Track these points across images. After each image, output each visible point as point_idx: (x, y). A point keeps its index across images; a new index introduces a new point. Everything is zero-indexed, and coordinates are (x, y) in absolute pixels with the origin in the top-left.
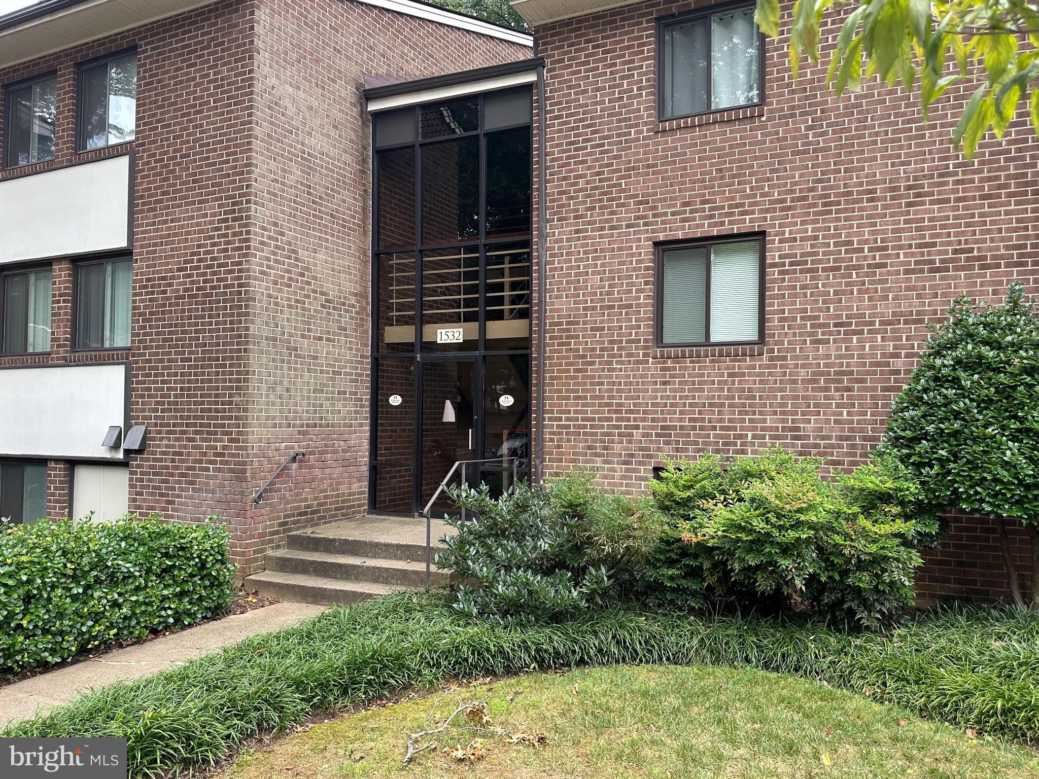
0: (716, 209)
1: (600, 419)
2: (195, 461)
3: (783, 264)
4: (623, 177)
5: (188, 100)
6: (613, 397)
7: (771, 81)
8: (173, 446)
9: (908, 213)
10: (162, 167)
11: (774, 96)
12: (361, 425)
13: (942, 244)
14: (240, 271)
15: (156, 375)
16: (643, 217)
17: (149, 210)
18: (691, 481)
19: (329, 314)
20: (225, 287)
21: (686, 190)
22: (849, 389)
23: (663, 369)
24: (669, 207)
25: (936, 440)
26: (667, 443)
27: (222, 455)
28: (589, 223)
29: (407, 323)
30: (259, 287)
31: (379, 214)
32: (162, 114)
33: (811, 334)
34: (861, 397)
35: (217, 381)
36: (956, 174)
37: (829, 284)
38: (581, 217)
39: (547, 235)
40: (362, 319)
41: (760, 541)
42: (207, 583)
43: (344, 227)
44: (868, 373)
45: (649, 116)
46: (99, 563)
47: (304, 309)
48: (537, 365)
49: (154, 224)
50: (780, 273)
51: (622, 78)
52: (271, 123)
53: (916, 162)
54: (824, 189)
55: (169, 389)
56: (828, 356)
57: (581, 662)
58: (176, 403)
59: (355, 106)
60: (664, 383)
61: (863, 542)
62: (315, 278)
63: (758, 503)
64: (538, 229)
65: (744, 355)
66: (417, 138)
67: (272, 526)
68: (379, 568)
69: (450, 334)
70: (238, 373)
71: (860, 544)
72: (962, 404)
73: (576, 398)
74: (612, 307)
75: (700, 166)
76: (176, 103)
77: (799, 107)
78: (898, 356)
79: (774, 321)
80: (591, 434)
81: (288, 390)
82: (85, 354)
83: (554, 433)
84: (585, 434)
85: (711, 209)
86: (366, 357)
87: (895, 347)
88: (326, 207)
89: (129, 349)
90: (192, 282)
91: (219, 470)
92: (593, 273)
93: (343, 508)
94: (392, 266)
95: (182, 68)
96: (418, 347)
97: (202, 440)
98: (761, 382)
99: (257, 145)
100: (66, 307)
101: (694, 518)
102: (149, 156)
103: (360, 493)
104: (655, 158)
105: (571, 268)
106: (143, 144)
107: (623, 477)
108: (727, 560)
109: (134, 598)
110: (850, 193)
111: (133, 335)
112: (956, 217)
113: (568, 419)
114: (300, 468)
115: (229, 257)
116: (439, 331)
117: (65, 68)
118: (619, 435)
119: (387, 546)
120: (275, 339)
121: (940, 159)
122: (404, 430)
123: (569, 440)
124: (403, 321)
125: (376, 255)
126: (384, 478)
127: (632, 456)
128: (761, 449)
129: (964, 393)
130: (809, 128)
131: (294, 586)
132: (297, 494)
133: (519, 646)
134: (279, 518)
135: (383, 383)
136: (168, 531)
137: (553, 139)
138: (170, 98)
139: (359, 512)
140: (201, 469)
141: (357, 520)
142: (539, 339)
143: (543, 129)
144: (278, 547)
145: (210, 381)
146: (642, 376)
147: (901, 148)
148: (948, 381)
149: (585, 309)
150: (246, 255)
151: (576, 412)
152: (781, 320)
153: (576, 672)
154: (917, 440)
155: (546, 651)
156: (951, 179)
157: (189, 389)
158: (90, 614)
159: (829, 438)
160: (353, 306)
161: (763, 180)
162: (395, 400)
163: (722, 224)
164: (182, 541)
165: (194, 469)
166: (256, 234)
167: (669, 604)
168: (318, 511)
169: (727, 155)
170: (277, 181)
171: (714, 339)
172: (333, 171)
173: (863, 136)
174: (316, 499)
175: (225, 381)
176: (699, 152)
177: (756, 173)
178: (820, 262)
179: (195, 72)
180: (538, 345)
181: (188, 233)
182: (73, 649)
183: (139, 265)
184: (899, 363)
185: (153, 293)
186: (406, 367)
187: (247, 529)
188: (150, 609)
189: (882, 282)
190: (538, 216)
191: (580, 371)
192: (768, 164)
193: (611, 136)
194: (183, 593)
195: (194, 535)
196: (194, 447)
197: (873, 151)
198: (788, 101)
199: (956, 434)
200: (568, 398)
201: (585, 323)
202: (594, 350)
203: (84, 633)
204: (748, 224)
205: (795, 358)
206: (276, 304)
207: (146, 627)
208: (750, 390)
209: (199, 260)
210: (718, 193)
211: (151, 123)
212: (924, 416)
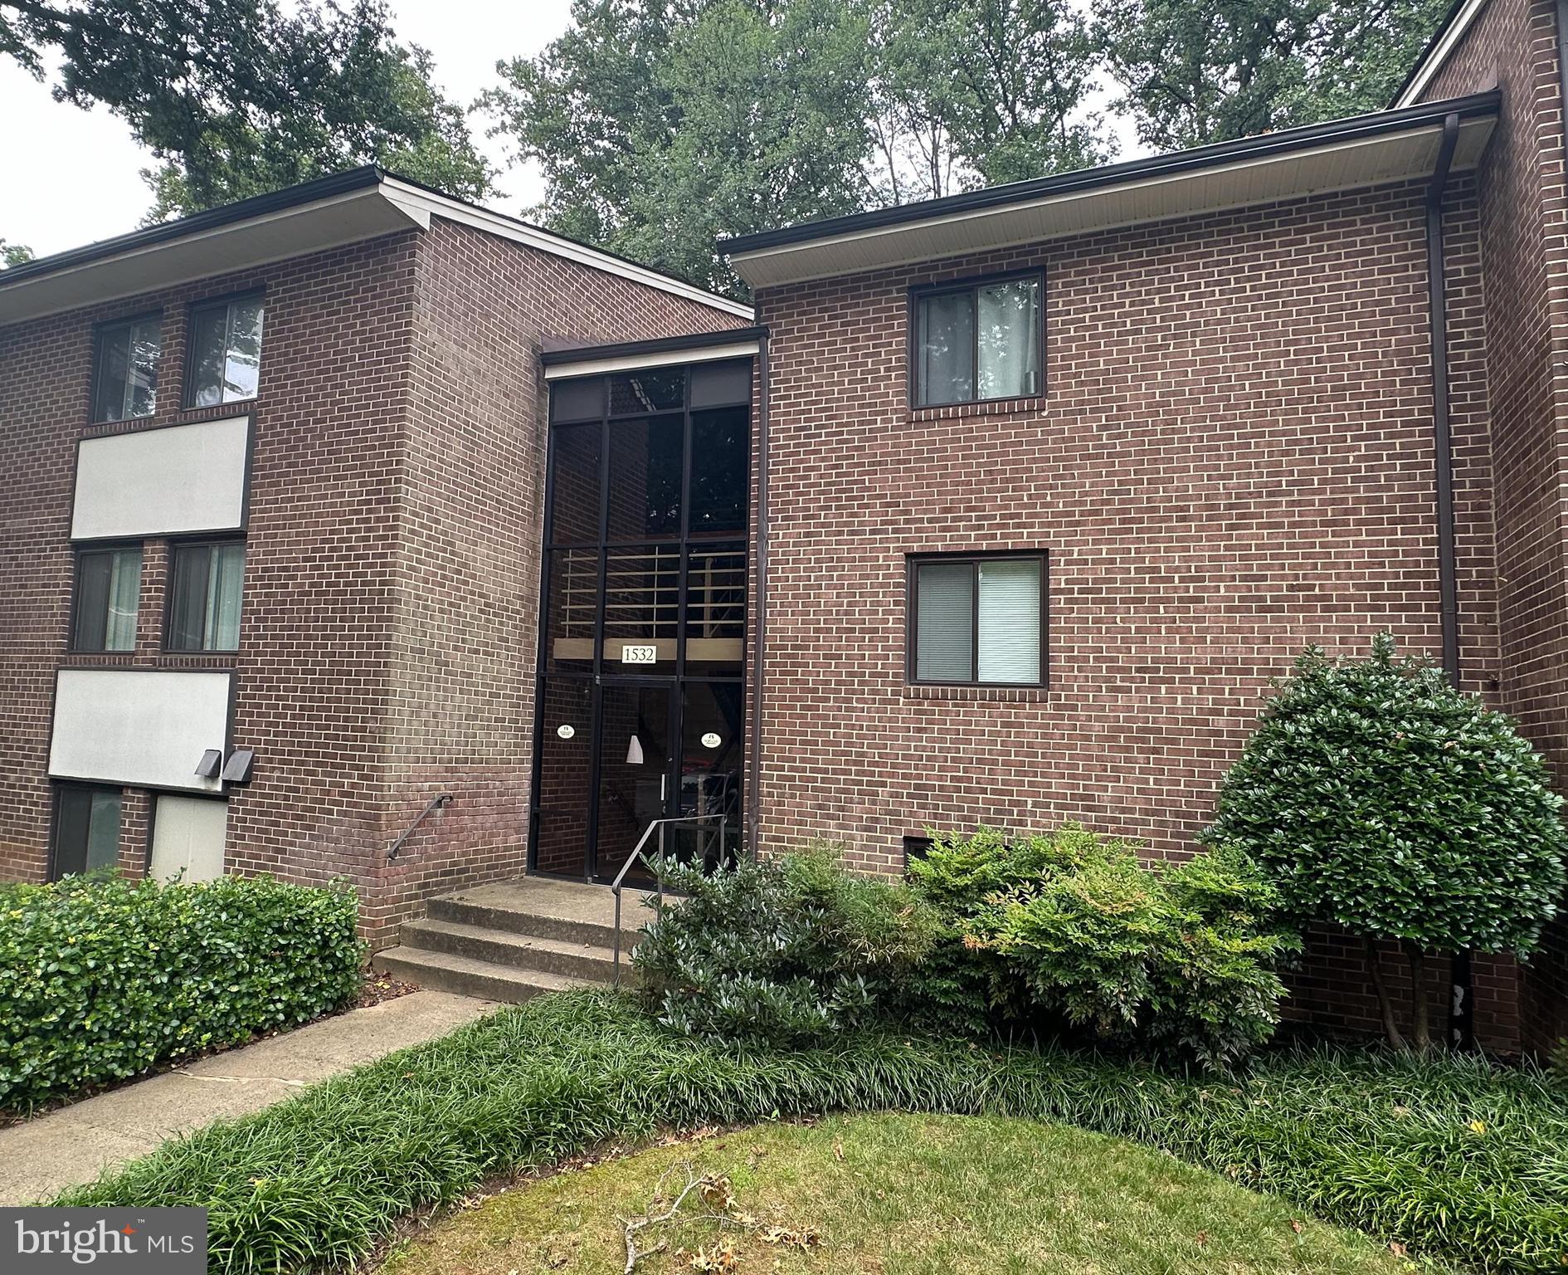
0: (985, 518)
1: (835, 772)
2: (315, 801)
3: (1071, 591)
4: (867, 473)
5: (326, 355)
6: (852, 745)
7: (1054, 369)
8: (288, 780)
9: (1230, 537)
10: (289, 433)
11: (1058, 387)
12: (522, 762)
13: (1274, 578)
14: (383, 565)
15: (269, 689)
16: (892, 522)
17: (271, 485)
18: (966, 863)
19: (488, 620)
20: (364, 583)
21: (947, 493)
22: (1155, 751)
23: (917, 712)
24: (925, 512)
25: (1294, 830)
26: (923, 807)
27: (350, 795)
28: (823, 525)
29: (582, 635)
30: (405, 586)
31: (553, 502)
32: (293, 369)
33: (1107, 680)
34: (1172, 762)
35: (347, 700)
36: (1291, 493)
37: (1129, 619)
38: (813, 517)
39: (769, 537)
40: (527, 629)
41: (1074, 955)
42: (330, 966)
43: (511, 515)
44: (1180, 732)
45: (900, 402)
46: (192, 942)
47: (458, 614)
48: (752, 698)
49: (276, 501)
50: (1067, 601)
51: (866, 355)
52: (430, 387)
53: (1239, 476)
54: (1121, 502)
55: (285, 707)
56: (1130, 709)
57: (837, 1108)
58: (294, 726)
59: (530, 371)
60: (919, 730)
61: (1208, 961)
62: (474, 577)
63: (1068, 903)
64: (757, 528)
65: (1023, 700)
66: (605, 412)
67: (410, 888)
68: (549, 954)
69: (639, 653)
70: (375, 692)
71: (1204, 964)
72: (1328, 785)
73: (803, 742)
74: (853, 630)
75: (965, 466)
76: (311, 357)
77: (1089, 402)
78: (1219, 713)
79: (1060, 661)
80: (822, 790)
81: (435, 716)
82: (179, 657)
83: (773, 786)
84: (814, 789)
85: (978, 518)
86: (530, 676)
87: (1215, 702)
88: (491, 490)
89: (236, 654)
90: (321, 576)
91: (345, 813)
92: (828, 587)
93: (496, 867)
94: (566, 564)
95: (321, 316)
96: (597, 666)
97: (325, 774)
98: (1044, 735)
99: (412, 412)
100: (158, 598)
101: (975, 913)
102: (274, 419)
103: (520, 847)
104: (909, 453)
105: (800, 579)
106: (267, 404)
107: (863, 848)
108: (1025, 975)
109: (235, 989)
110: (1155, 509)
111: (242, 637)
112: (1290, 546)
113: (792, 769)
114: (446, 815)
115: (370, 547)
116: (625, 648)
117: (175, 308)
118: (860, 792)
119: (559, 923)
120: (422, 651)
121: (1269, 474)
122: (573, 769)
123: (793, 796)
124: (577, 633)
125: (548, 550)
126: (549, 830)
127: (877, 820)
128: (1044, 821)
129: (1330, 773)
130: (1101, 428)
131: (437, 971)
132: (442, 848)
133: (755, 1085)
134: (418, 878)
135: (549, 708)
136: (282, 899)
137: (778, 423)
138: (304, 350)
139: (516, 872)
140: (322, 811)
141: (514, 883)
142: (756, 665)
143: (765, 410)
144: (416, 915)
145: (339, 700)
146: (890, 720)
147: (1219, 457)
148: (1306, 753)
149: (817, 630)
150: (392, 546)
151: (803, 760)
152: (1069, 659)
153: (831, 1121)
154: (1269, 827)
155: (790, 1091)
156: (1284, 499)
157: (311, 708)
158: (175, 1010)
159: (1132, 811)
160: (518, 612)
161: (1044, 487)
162: (566, 732)
163: (994, 536)
164: (300, 912)
165: (313, 810)
166: (406, 520)
167: (940, 1025)
168: (466, 870)
169: (999, 454)
170: (434, 457)
171: (983, 677)
172: (501, 448)
173: (1172, 441)
174: (464, 854)
175: (357, 701)
176: (964, 448)
177: (1035, 479)
178: (1117, 590)
179: (337, 321)
180: (755, 673)
181: (319, 515)
182: (151, 1058)
183: (255, 550)
184: (1221, 722)
185: (270, 586)
186: (578, 690)
187: (379, 892)
188: (255, 1003)
189: (1196, 620)
190: (757, 513)
191: (809, 708)
192: (1051, 469)
193: (852, 424)
194: (298, 981)
195: (315, 903)
196: (314, 783)
197: (1185, 459)
198: (1076, 394)
199: (1322, 824)
200: (793, 742)
201: (816, 648)
202: (828, 682)
203: (165, 1037)
204: (1025, 538)
205: (1087, 708)
206: (426, 607)
207: (248, 1026)
208: (1030, 745)
209: (332, 550)
210: (987, 499)
211: (279, 379)
212: (1275, 797)
